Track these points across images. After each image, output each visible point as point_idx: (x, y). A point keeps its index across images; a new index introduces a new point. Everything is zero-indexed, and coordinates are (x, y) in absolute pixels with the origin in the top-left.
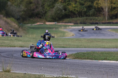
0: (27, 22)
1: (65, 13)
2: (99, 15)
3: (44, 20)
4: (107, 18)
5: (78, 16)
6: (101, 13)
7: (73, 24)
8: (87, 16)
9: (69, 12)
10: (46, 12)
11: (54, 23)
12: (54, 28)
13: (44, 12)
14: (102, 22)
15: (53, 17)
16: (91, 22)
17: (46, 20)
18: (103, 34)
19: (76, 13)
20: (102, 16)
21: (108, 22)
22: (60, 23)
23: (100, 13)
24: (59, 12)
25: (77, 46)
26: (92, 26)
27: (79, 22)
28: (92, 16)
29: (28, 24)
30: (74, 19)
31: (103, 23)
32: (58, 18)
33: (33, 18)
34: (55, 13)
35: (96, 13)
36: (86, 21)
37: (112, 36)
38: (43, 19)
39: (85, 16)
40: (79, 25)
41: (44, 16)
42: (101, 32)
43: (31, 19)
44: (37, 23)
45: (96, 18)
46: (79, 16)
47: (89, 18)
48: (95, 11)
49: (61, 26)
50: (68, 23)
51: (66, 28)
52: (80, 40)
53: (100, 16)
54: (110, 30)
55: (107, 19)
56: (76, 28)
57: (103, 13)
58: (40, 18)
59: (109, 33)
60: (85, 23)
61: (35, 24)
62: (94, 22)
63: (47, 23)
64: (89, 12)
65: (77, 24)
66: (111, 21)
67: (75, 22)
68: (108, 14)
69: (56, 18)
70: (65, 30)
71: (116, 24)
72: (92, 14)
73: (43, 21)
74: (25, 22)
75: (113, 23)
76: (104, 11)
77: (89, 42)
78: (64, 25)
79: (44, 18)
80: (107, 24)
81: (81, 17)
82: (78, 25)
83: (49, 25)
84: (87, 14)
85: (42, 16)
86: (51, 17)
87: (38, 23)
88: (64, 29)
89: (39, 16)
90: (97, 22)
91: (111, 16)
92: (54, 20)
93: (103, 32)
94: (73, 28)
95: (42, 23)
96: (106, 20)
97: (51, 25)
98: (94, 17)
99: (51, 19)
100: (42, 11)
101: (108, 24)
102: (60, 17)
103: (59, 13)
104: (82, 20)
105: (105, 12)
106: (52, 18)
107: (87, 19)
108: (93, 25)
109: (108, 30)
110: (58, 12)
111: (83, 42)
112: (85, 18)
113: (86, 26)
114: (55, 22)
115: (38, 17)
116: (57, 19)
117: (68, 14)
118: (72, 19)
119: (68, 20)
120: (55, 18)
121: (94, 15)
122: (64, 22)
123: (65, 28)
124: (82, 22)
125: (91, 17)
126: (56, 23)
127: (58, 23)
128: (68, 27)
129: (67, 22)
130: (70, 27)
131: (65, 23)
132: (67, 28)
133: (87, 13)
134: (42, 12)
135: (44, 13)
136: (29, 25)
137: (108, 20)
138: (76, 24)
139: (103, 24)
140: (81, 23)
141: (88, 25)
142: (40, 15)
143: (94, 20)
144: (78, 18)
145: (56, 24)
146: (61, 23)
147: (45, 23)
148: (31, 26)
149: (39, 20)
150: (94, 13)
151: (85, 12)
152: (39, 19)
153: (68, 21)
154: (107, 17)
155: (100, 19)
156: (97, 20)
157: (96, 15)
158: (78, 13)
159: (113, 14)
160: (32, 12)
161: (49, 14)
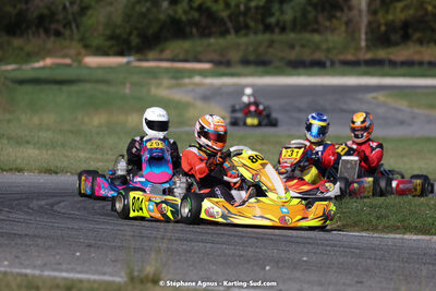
1: (171, 12)
2: (327, 24)
3: (75, 44)
4: (367, 40)
5: (232, 31)
6: (338, 14)
7: (206, 66)
8: (268, 28)
9: (191, 8)
10: (84, 10)
11: (123, 60)
12: (128, 85)
13: (76, 8)
14: (342, 57)
15: (118, 31)
16: (293, 55)
17: (86, 46)
19: (224, 14)
20: (343, 28)
21: (369, 56)
22: (147, 60)
23: (331, 18)
24: (144, 10)
26: (299, 75)
27: (235, 56)
28: (294, 29)
30: (212, 40)
31: (346, 63)
32: (139, 36)
33: (31, 37)
34: (127, 17)
35: (311, 15)
36: (271, 50)
37: (402, 123)
38: (71, 38)
39: (261, 27)
40: (239, 69)
41: (74, 26)
42: (345, 107)
43: (17, 42)
44: (43, 58)
45: (317, 38)
46: (237, 31)
47: (283, 37)
48: (310, 8)
49: (153, 73)
50: (186, 61)
51: (179, 86)
53: (333, 30)
54: (381, 97)
55: (363, 44)
56: (224, 86)
57: (345, 19)
58: (58, 34)
59: (381, 111)
60: (261, 63)
61: (41, 64)
62: (307, 55)
63: (92, 61)
64: (282, 12)
65: (228, 64)
66: (382, 54)
67: (216, 57)
68: (370, 23)
69: (130, 34)
70: (177, 95)
71: (404, 70)
72: (295, 20)
73: (73, 52)
75: (393, 64)
76: (350, 8)
78: (167, 70)
79: (76, 36)
80: (363, 68)
81: (246, 35)
82: (232, 70)
83: (100, 68)
84: (272, 20)
85: (65, 26)
86: (108, 32)
87: (49, 61)
88: (170, 87)
89: (53, 26)
90: (318, 56)
91: (383, 28)
92: (120, 44)
94: (212, 85)
95: (68, 61)
96: (358, 48)
97: (110, 69)
98: (307, 36)
99: (109, 43)
100: (68, 4)
101: (372, 69)
102: (150, 32)
103: (144, 15)
104: (251, 49)
105: (355, 12)
106: (112, 37)
107: (271, 44)
108: (301, 71)
109: (374, 95)
110: (138, 8)
112: (267, 36)
113: (268, 73)
114: (129, 55)
115: (47, 32)
116: (135, 40)
117: (184, 18)
118: (205, 41)
119: (187, 44)
120: (125, 36)
121: (303, 24)
122: (167, 54)
123: (174, 82)
124: (252, 58)
126: (131, 58)
127: (139, 60)
128: (187, 81)
129: (181, 57)
130: (197, 79)
131: (173, 60)
132: (185, 85)
133: (272, 15)
134: (65, 8)
135: (73, 14)
136: (10, 67)
137: (368, 48)
138: (223, 64)
139: (348, 69)
140: (245, 62)
141: (279, 72)
142: (58, 21)
143: (303, 46)
144: (231, 38)
145: (128, 63)
146: (155, 60)
147: (78, 58)
148: (20, 75)
149: (51, 43)
150: (304, 13)
151: (265, 11)
152: (52, 39)
153: (187, 51)
154: (363, 36)
155: (331, 45)
156: (317, 47)
157: (316, 26)
158: (230, 17)
159: (393, 21)
160: (19, 6)
161: (98, 18)
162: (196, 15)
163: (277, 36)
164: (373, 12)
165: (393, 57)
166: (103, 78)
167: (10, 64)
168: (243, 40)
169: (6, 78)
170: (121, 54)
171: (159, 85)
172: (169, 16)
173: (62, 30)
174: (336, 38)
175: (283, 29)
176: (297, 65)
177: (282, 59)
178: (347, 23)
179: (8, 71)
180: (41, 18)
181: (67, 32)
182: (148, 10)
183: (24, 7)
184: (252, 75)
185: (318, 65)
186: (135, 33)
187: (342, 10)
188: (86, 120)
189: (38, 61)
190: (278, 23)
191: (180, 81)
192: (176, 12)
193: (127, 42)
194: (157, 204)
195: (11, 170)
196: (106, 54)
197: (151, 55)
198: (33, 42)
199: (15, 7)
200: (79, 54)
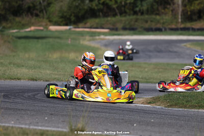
0: (9, 25)
1: (90, 6)
2: (163, 11)
3: (45, 20)
4: (181, 19)
5: (118, 14)
6: (168, 6)
7: (106, 30)
8: (135, 13)
9: (99, 3)
10: (49, 4)
11: (67, 28)
12: (70, 40)
13: (45, 3)
14: (170, 26)
15: (65, 14)
16: (147, 26)
17: (50, 21)
18: (176, 52)
19: (115, 6)
20: (170, 13)
21: (182, 26)
22: (79, 28)
23: (165, 8)
24: (77, 4)
25: (142, 78)
26: (150, 35)
27: (120, 26)
28: (147, 13)
29: (10, 28)
30: (109, 19)
31: (172, 29)
32: (75, 16)
33: (24, 17)
34: (70, 8)
35: (156, 7)
36: (137, 23)
38: (43, 18)
39: (132, 12)
40: (121, 32)
41: (44, 12)
42: (171, 50)
43: (18, 19)
44: (30, 27)
45: (158, 17)
46: (121, 14)
47: (142, 17)
48: (155, 4)
49: (81, 34)
50: (97, 28)
51: (94, 40)
52: (140, 67)
53: (166, 14)
54: (188, 45)
55: (180, 20)
56: (115, 40)
57: (171, 8)
58: (37, 15)
59: (188, 52)
60: (132, 29)
61: (29, 29)
62: (154, 26)
63: (53, 28)
64: (142, 5)
65: (117, 29)
66: (188, 25)
67: (111, 27)
68: (183, 11)
69: (71, 15)
70: (93, 44)
71: (199, 32)
72: (148, 10)
73: (44, 24)
74: (4, 24)
75: (194, 30)
76: (174, 4)
77: (161, 70)
78: (88, 32)
79: (45, 16)
80: (180, 32)
81: (125, 16)
82: (118, 32)
83: (57, 31)
84: (137, 9)
85: (40, 12)
86: (60, 15)
87: (33, 28)
88: (89, 40)
89: (35, 12)
90: (159, 26)
91: (189, 13)
92: (66, 20)
93: (175, 49)
94: (109, 39)
95: (42, 28)
96: (177, 22)
97: (61, 32)
98: (154, 16)
99: (61, 20)
100: (41, 1)
101: (184, 32)
102: (80, 15)
103: (77, 7)
104: (127, 23)
105: (176, 6)
106: (62, 17)
107: (137, 20)
108: (151, 33)
109: (185, 44)
110: (74, 3)
111: (146, 70)
112: (135, 17)
113: (135, 34)
114: (70, 25)
115: (32, 14)
116: (73, 18)
117: (96, 8)
118: (106, 19)
119: (97, 20)
120: (68, 16)
121: (151, 11)
122: (88, 25)
123: (91, 38)
124: (128, 27)
125: (146, 17)
126: (71, 27)
127: (75, 28)
128: (97, 37)
129: (95, 26)
130: (102, 37)
131: (91, 28)
132: (96, 39)
133: (137, 7)
134: (40, 3)
135: (44, 6)
136: (15, 31)
137: (182, 22)
138: (114, 30)
139: (173, 32)
140: (124, 29)
141: (140, 33)
142: (37, 9)
143: (151, 21)
144: (118, 17)
145: (70, 29)
146: (82, 28)
147: (46, 27)
148: (19, 35)
149: (33, 20)
150: (152, 6)
151: (134, 5)
152: (34, 18)
153: (97, 24)
154: (180, 17)
155: (165, 21)
156: (158, 22)
157: (157, 12)
158: (117, 7)
159: (194, 10)
160: (19, 2)
161: (55, 8)
162: (101, 7)
163: (139, 17)
164: (184, 5)
165: (193, 27)
166: (58, 36)
167: (14, 29)
168: (123, 19)
169: (13, 36)
170: (66, 25)
171: (84, 40)
172: (89, 7)
173: (39, 14)
174: (167, 17)
175: (142, 14)
176: (149, 30)
177: (142, 27)
178: (172, 11)
179: (13, 33)
180: (29, 8)
181: (41, 15)
182: (79, 4)
183: (21, 3)
184: (128, 35)
185: (158, 30)
186: (73, 15)
187: (170, 5)
188: (50, 55)
189: (28, 28)
190: (140, 10)
191: (94, 38)
192: (92, 5)
193: (69, 19)
194: (59, 91)
195: (15, 79)
196: (59, 25)
197: (81, 25)
198: (25, 19)
199: (17, 2)
200: (47, 25)
